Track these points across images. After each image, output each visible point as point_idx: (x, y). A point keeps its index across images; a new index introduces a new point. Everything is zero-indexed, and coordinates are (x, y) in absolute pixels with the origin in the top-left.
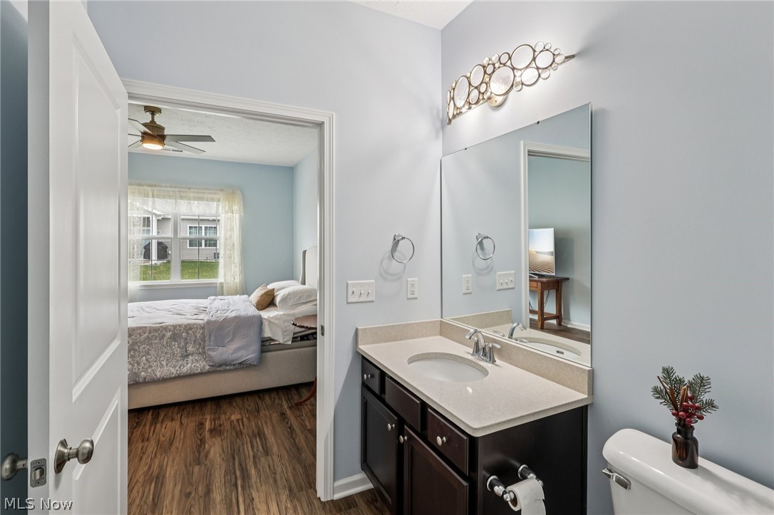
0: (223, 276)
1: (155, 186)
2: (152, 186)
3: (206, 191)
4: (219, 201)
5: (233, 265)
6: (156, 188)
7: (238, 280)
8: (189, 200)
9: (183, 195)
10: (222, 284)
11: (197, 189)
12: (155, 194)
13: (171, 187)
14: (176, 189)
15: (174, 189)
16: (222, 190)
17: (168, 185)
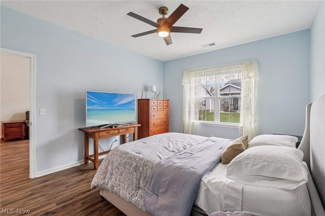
0: (243, 122)
1: (206, 69)
2: (204, 70)
3: (232, 67)
4: (240, 72)
5: (250, 116)
6: (205, 71)
7: (253, 126)
8: (222, 74)
9: (219, 71)
10: (242, 127)
11: (227, 66)
12: (205, 74)
13: (213, 68)
14: (216, 69)
15: (214, 69)
16: (242, 64)
17: (212, 67)
